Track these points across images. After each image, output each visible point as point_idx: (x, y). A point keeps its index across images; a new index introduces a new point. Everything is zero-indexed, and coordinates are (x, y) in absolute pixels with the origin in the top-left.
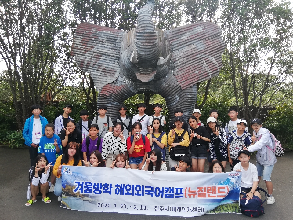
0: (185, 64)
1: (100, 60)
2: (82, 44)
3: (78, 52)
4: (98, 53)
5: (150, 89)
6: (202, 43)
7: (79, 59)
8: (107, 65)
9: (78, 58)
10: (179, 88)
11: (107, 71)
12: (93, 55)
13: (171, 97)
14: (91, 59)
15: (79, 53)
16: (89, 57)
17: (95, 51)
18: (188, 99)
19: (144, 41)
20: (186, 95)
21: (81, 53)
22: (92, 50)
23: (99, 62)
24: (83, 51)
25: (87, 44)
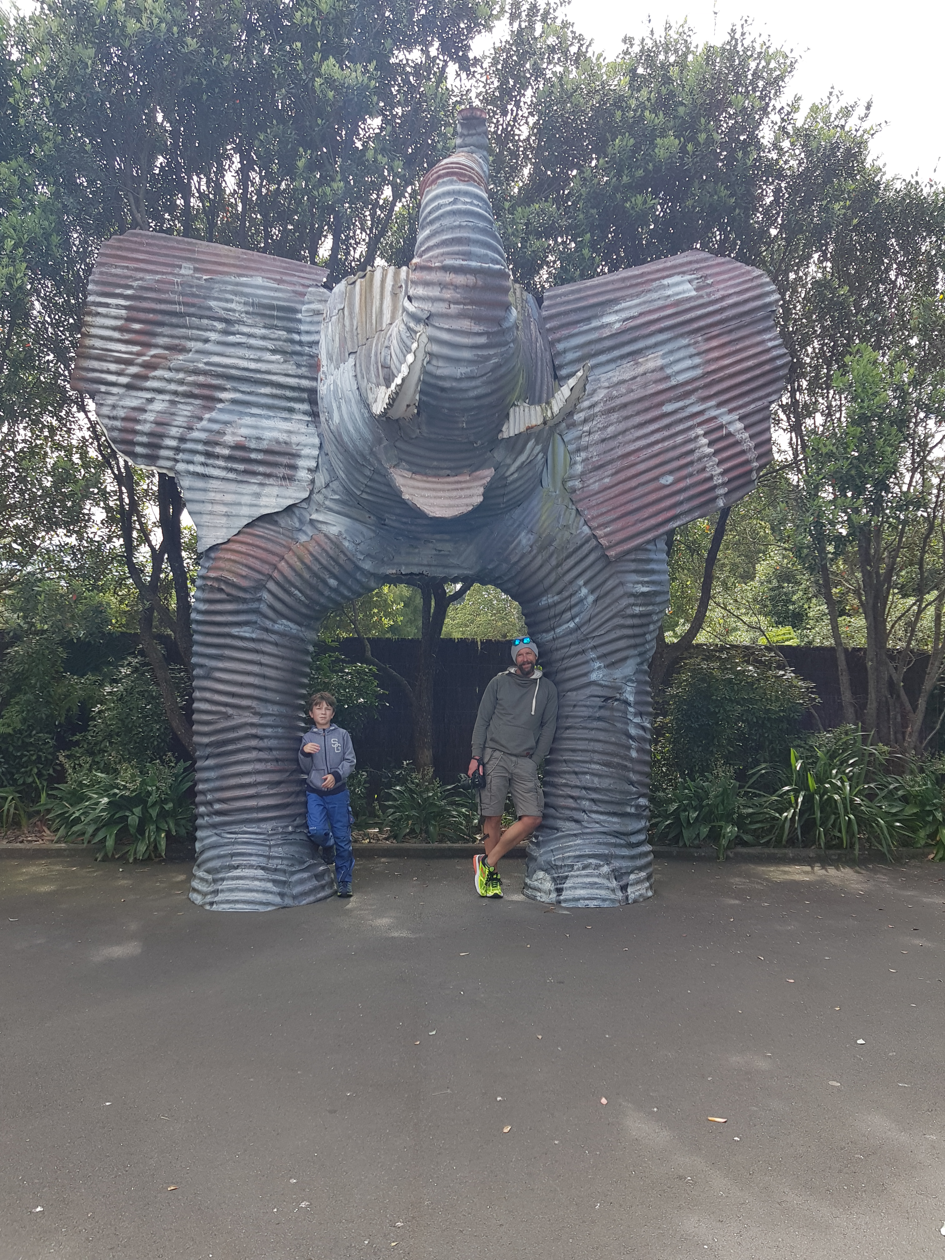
1: (219, 406)
2: (127, 336)
3: (109, 372)
4: (204, 373)
6: (692, 350)
7: (114, 407)
8: (254, 427)
9: (110, 400)
11: (253, 456)
12: (181, 382)
13: (556, 598)
14: (172, 402)
15: (112, 378)
16: (167, 397)
17: (191, 366)
18: (632, 600)
19: (455, 309)
20: (622, 584)
21: (124, 380)
22: (180, 359)
23: (214, 415)
24: (133, 370)
25: (155, 335)
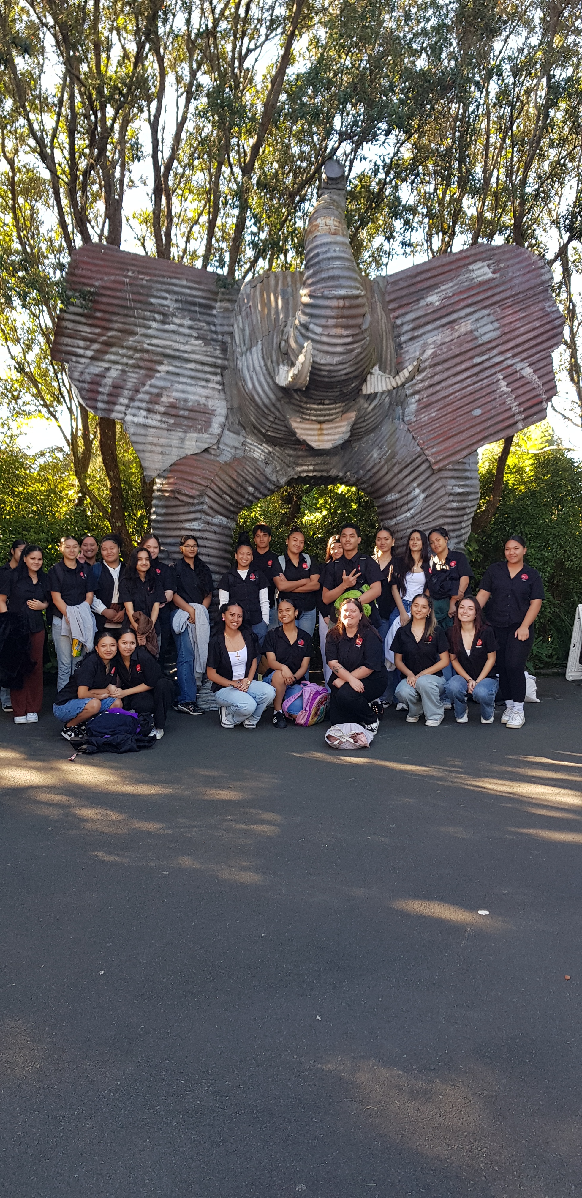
0: (438, 388)
1: (157, 375)
3: (79, 347)
4: (147, 351)
5: (329, 471)
6: (492, 318)
7: (82, 373)
8: (183, 392)
9: (80, 368)
10: (424, 467)
11: (181, 413)
12: (131, 357)
13: (397, 496)
14: (125, 372)
15: (81, 352)
16: (120, 367)
17: (138, 346)
18: (451, 498)
19: (331, 322)
20: (444, 486)
21: (90, 353)
22: (130, 341)
23: (153, 382)
25: (111, 321)
